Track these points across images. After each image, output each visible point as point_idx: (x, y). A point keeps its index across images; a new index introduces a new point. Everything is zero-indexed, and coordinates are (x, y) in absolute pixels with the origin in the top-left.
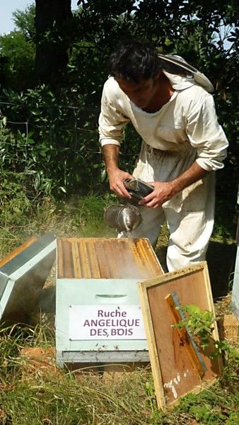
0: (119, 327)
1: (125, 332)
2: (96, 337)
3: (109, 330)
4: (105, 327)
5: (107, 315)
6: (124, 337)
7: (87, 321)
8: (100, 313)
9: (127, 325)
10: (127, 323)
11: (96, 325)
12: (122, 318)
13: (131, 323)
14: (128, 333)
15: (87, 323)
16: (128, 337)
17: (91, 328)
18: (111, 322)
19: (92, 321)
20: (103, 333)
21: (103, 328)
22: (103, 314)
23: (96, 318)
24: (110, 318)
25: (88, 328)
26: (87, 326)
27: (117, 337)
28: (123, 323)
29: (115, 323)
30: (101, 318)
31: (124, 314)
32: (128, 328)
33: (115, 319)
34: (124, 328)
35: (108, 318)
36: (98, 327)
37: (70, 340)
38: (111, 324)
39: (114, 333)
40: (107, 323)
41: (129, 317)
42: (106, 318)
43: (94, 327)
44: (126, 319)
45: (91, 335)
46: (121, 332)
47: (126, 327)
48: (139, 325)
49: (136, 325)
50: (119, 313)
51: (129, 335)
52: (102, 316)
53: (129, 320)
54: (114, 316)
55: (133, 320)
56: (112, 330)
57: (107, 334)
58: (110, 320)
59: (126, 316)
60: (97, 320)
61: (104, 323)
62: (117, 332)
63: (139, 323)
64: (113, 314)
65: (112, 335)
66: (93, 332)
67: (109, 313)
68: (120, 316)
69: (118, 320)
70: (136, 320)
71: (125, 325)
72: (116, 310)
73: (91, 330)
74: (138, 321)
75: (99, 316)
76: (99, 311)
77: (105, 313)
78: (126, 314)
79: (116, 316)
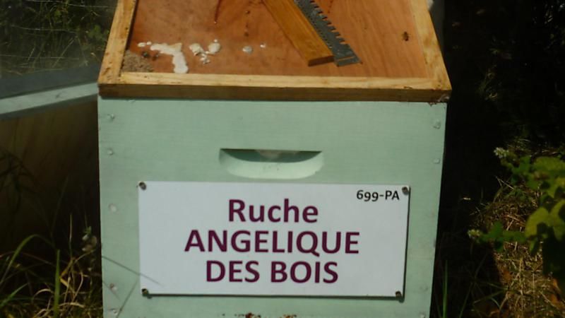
0: (296, 256)
1: (313, 273)
2: (225, 286)
4: (252, 255)
5: (257, 215)
6: (311, 288)
7: (195, 233)
9: (319, 249)
10: (320, 242)
11: (223, 248)
12: (302, 226)
13: (331, 245)
14: (324, 275)
15: (194, 240)
16: (322, 289)
17: (208, 256)
18: (269, 238)
19: (212, 234)
20: (245, 274)
21: (245, 257)
22: (246, 212)
23: (221, 224)
24: (267, 225)
25: (198, 258)
26: (195, 250)
27: (289, 287)
28: (307, 242)
29: (283, 243)
30: (237, 225)
31: (310, 213)
32: (324, 258)
33: (283, 229)
34: (311, 259)
35: (260, 226)
36: (231, 255)
37: (145, 293)
38: (269, 246)
39: (278, 273)
40: (258, 241)
41: (327, 224)
42: (253, 227)
43: (217, 254)
44: (318, 229)
45: (209, 279)
46: (301, 272)
47: (317, 255)
48: (357, 252)
49: (348, 251)
50: (296, 209)
51: (325, 281)
52: (243, 219)
53: (325, 234)
54: (279, 220)
55: (339, 235)
56: (274, 264)
57: (257, 276)
58: (266, 232)
59: (315, 221)
60: (225, 233)
61: (248, 243)
62: (288, 271)
63: (356, 243)
64: (276, 214)
65: (274, 280)
66: (216, 271)
67: (262, 208)
68: (297, 220)
69: (290, 234)
70: (349, 235)
71: (313, 251)
72: (286, 201)
73: (209, 263)
74: (353, 238)
75: (231, 219)
76: (232, 202)
77: (251, 208)
78: (316, 213)
79: (286, 220)
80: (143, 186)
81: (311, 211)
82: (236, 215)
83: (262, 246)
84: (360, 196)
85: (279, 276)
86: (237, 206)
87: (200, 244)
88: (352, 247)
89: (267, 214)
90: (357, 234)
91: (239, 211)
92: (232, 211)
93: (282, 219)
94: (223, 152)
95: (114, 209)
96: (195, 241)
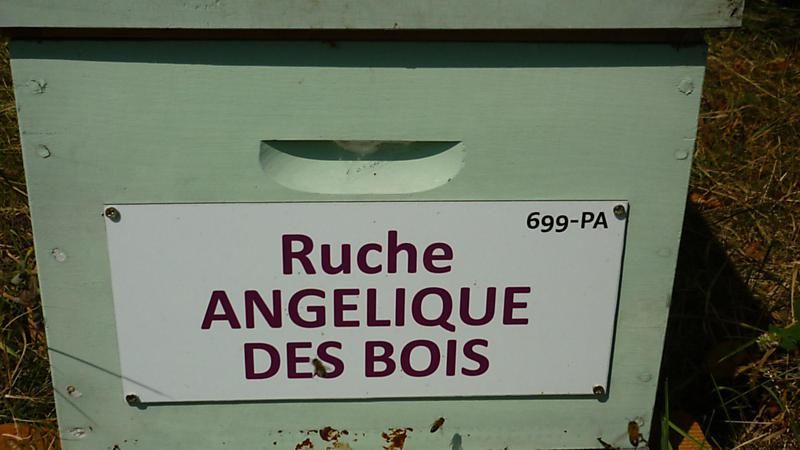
0: (412, 330)
1: (442, 359)
2: (281, 385)
3: (352, 346)
4: (329, 331)
5: (336, 260)
6: (439, 383)
7: (219, 296)
8: (295, 251)
9: (455, 318)
10: (462, 302)
11: (275, 321)
12: (423, 278)
13: (477, 310)
14: (462, 361)
15: (218, 308)
16: (461, 385)
17: (246, 335)
18: (361, 301)
19: (252, 297)
21: (316, 336)
22: (315, 257)
23: (270, 278)
24: (356, 278)
25: (228, 340)
26: (221, 327)
27: (399, 383)
28: (432, 307)
29: (386, 309)
30: (300, 279)
31: (438, 256)
32: (464, 333)
33: (386, 286)
34: (439, 336)
35: (341, 281)
36: (290, 331)
37: (133, 400)
38: (361, 314)
39: (378, 359)
40: (339, 307)
41: (469, 273)
42: (329, 283)
43: (262, 331)
44: (452, 283)
45: (250, 374)
46: (420, 358)
47: (452, 328)
48: (525, 321)
49: (508, 320)
50: (410, 249)
51: (465, 372)
52: (310, 269)
53: (465, 293)
54: (378, 269)
55: (491, 292)
56: (370, 346)
57: (339, 367)
58: (356, 292)
59: (448, 269)
60: (277, 295)
61: (320, 311)
62: (396, 357)
63: (524, 305)
64: (374, 259)
65: (370, 372)
66: (262, 361)
67: (346, 249)
68: (412, 268)
69: (400, 293)
70: (510, 292)
71: (442, 321)
72: (393, 235)
73: (249, 349)
74: (518, 298)
75: (288, 269)
76: (287, 240)
77: (326, 249)
78: (449, 255)
79: (392, 268)
80: (114, 215)
81: (439, 252)
82: (296, 263)
83: (347, 316)
84: (533, 223)
85: (380, 366)
86: (297, 246)
87: (230, 316)
88: (517, 313)
89: (356, 258)
90: (527, 290)
91: (302, 256)
92: (288, 255)
93: (385, 267)
94: (266, 146)
95: (61, 256)
96: (220, 310)
